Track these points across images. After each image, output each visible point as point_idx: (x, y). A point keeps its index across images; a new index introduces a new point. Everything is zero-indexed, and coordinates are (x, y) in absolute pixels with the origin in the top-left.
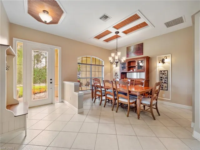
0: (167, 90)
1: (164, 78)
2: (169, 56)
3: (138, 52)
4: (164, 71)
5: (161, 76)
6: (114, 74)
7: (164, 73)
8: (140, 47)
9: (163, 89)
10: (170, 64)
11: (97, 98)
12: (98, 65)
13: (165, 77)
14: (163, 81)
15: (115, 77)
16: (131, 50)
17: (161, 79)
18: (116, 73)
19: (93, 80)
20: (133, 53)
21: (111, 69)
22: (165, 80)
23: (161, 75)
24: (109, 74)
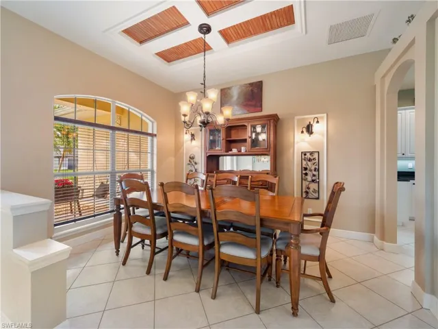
0: (318, 198)
1: (311, 170)
2: (322, 118)
3: (250, 103)
4: (312, 153)
5: (304, 166)
6: (186, 160)
7: (312, 158)
8: (255, 91)
9: (310, 196)
10: (323, 135)
11: (134, 243)
12: (136, 132)
13: (313, 168)
14: (309, 178)
15: (190, 168)
16: (232, 97)
17: (304, 172)
18: (192, 158)
19: (120, 182)
20: (237, 105)
21: (178, 147)
22: (314, 175)
23: (304, 163)
24: (172, 159)
